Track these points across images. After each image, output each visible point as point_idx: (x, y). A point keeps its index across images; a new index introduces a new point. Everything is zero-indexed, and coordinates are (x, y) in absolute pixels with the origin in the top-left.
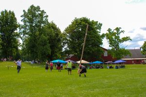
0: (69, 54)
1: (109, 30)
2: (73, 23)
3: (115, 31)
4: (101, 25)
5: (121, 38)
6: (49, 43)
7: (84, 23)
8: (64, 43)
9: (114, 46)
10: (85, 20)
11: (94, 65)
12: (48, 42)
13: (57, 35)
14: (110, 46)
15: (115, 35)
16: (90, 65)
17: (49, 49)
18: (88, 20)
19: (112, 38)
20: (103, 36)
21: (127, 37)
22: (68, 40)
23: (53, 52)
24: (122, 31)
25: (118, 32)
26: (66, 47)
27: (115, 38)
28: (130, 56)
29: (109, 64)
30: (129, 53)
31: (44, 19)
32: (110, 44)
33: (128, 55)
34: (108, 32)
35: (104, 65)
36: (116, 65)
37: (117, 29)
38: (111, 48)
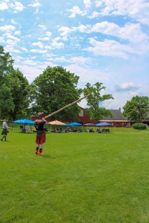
0: (37, 112)
1: (88, 85)
2: (45, 73)
3: (95, 87)
4: (78, 78)
5: (101, 95)
6: (13, 96)
7: (59, 73)
8: (32, 98)
9: (92, 104)
10: (60, 70)
11: (71, 127)
12: (11, 94)
13: (23, 87)
14: (88, 104)
15: (95, 92)
16: (65, 127)
17: (12, 103)
18: (63, 70)
19: (91, 95)
20: (80, 91)
21: (109, 95)
22: (37, 94)
23: (17, 109)
24: (103, 88)
25: (98, 88)
26: (34, 102)
27: (95, 95)
28: (111, 117)
29: (89, 126)
30: (111, 114)
31: (8, 65)
32: (89, 101)
33: (109, 116)
34: (86, 87)
35: (82, 128)
36: (97, 128)
37: (98, 85)
38: (89, 107)
